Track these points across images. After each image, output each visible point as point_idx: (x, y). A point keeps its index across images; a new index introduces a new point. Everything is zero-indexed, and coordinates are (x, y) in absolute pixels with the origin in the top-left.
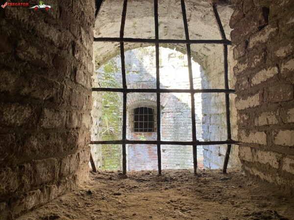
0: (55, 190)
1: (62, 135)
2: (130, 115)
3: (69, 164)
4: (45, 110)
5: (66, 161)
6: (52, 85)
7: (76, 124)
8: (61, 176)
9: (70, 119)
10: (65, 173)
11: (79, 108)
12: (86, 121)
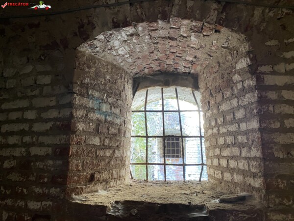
0: (118, 182)
1: (121, 160)
2: (159, 142)
3: (123, 172)
4: (116, 150)
5: (122, 171)
6: (118, 141)
7: (125, 155)
8: (120, 177)
9: (123, 153)
10: (121, 176)
11: (126, 148)
12: (128, 153)
